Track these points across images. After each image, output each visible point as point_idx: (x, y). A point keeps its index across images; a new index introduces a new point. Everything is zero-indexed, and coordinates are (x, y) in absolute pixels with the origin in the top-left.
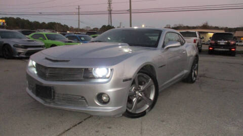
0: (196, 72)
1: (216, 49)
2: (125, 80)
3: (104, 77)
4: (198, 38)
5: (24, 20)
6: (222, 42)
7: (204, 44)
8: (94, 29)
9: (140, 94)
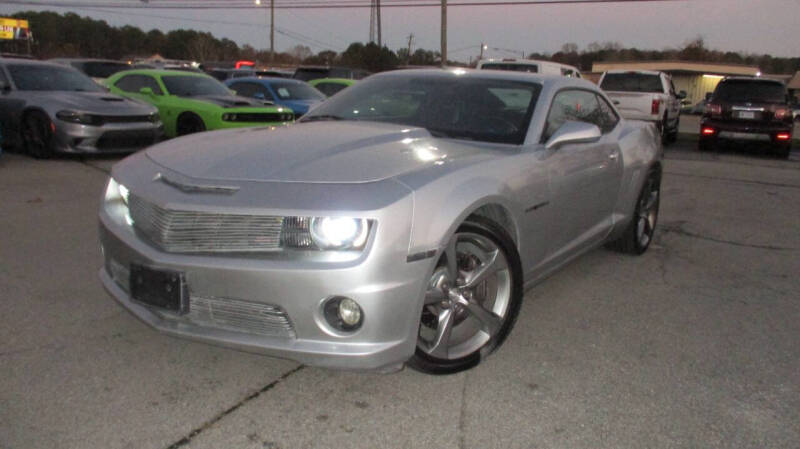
0: (651, 219)
1: (725, 134)
2: (416, 258)
3: (347, 247)
4: (666, 96)
5: (89, 21)
6: (747, 112)
7: (687, 112)
8: (322, 54)
9: (462, 300)
